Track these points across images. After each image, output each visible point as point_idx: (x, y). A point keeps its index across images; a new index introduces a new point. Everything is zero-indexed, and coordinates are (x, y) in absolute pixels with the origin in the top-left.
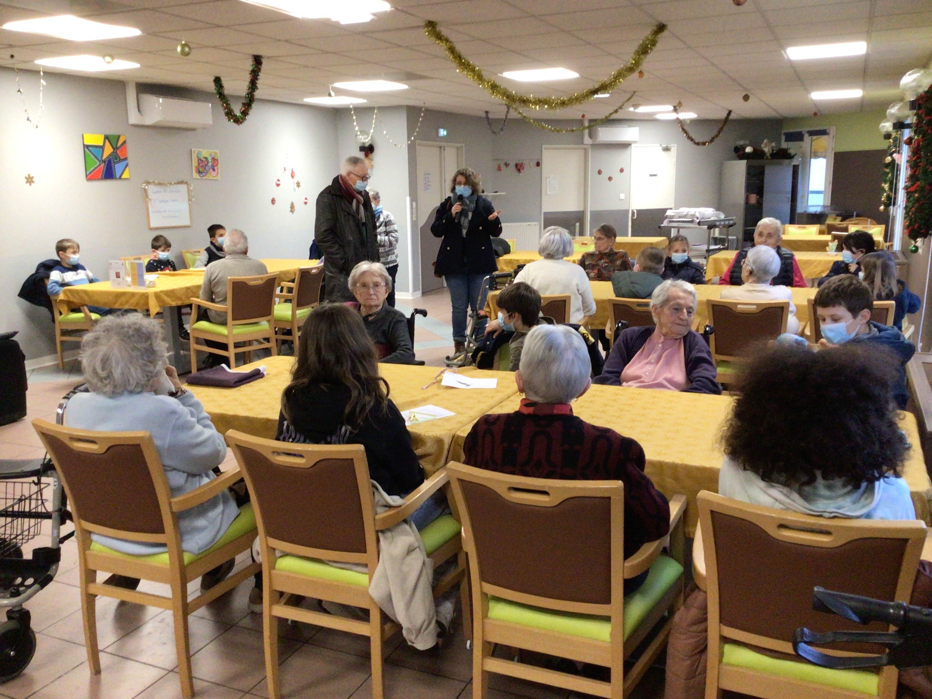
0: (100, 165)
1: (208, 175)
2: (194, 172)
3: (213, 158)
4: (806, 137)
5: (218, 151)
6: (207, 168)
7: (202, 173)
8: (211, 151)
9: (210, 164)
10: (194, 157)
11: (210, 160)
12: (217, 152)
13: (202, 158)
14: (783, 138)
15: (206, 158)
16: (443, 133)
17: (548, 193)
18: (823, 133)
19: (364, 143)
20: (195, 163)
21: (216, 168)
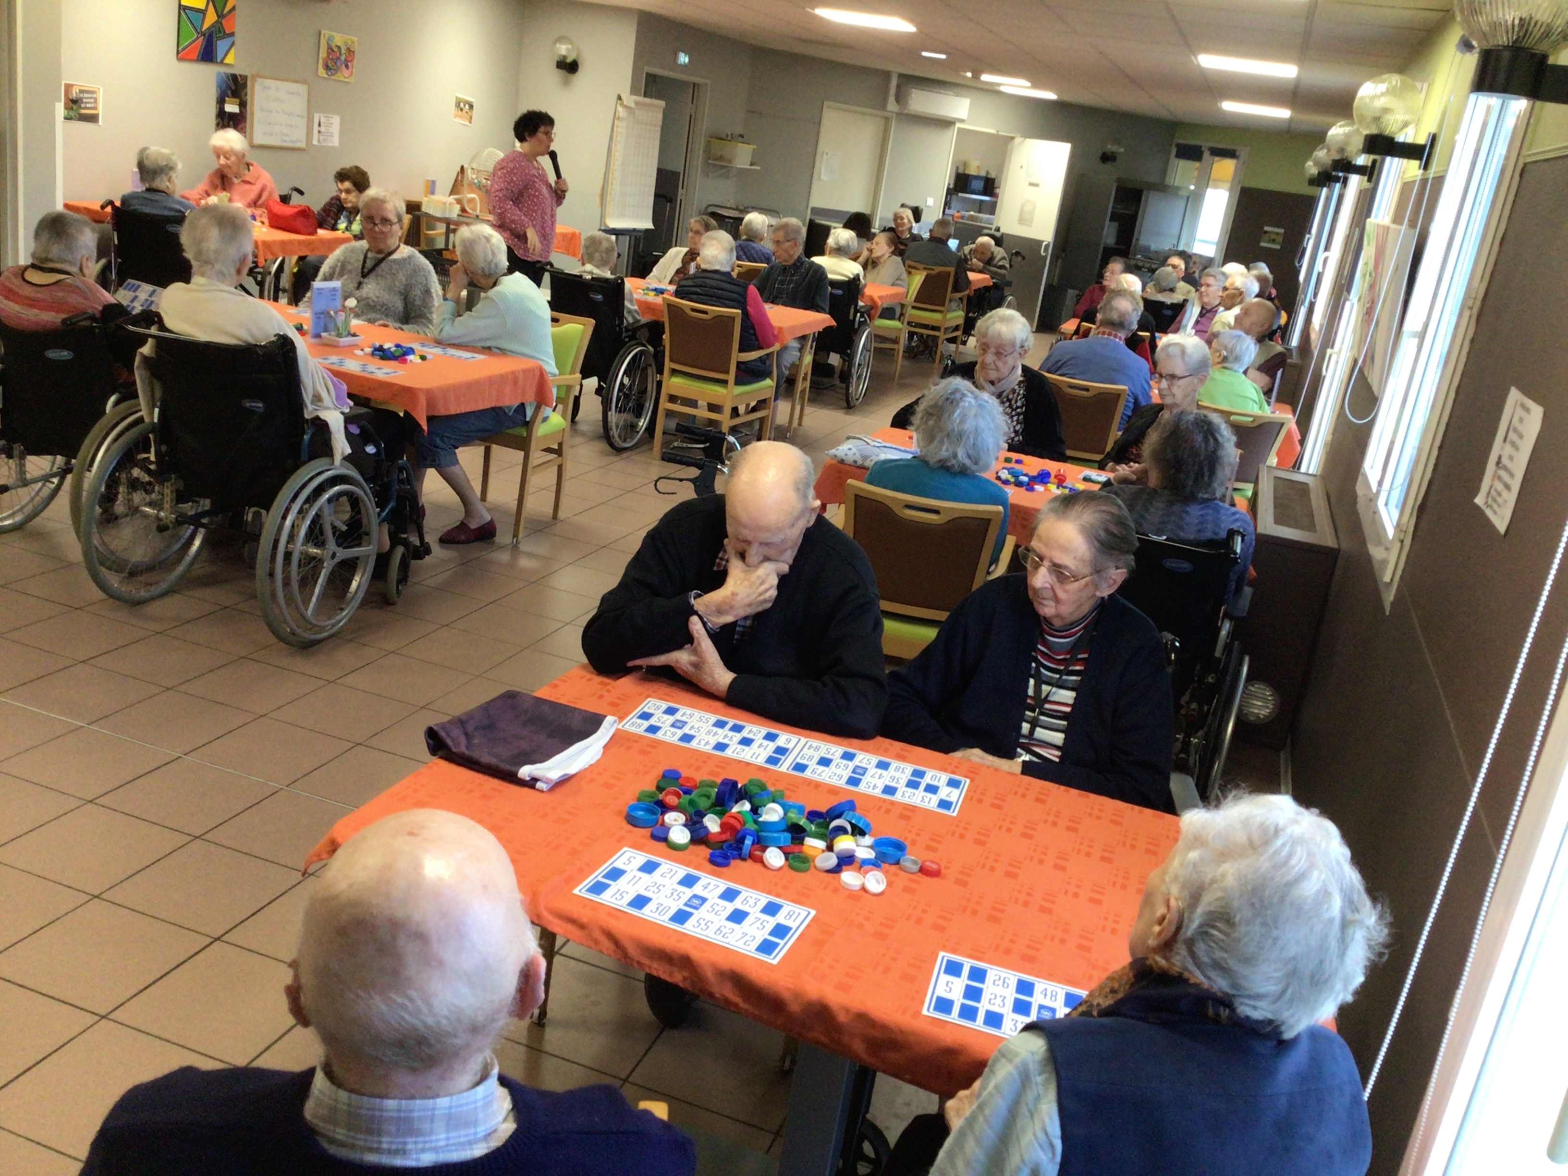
0: (197, 38)
1: (339, 74)
2: (321, 67)
3: (348, 49)
4: (1206, 154)
6: (338, 63)
7: (331, 69)
8: (347, 37)
9: (343, 58)
10: (323, 42)
11: (344, 52)
12: (355, 40)
13: (333, 46)
14: (1174, 151)
15: (339, 47)
16: (683, 59)
17: (822, 176)
18: (1231, 154)
19: (565, 57)
20: (323, 54)
21: (349, 65)
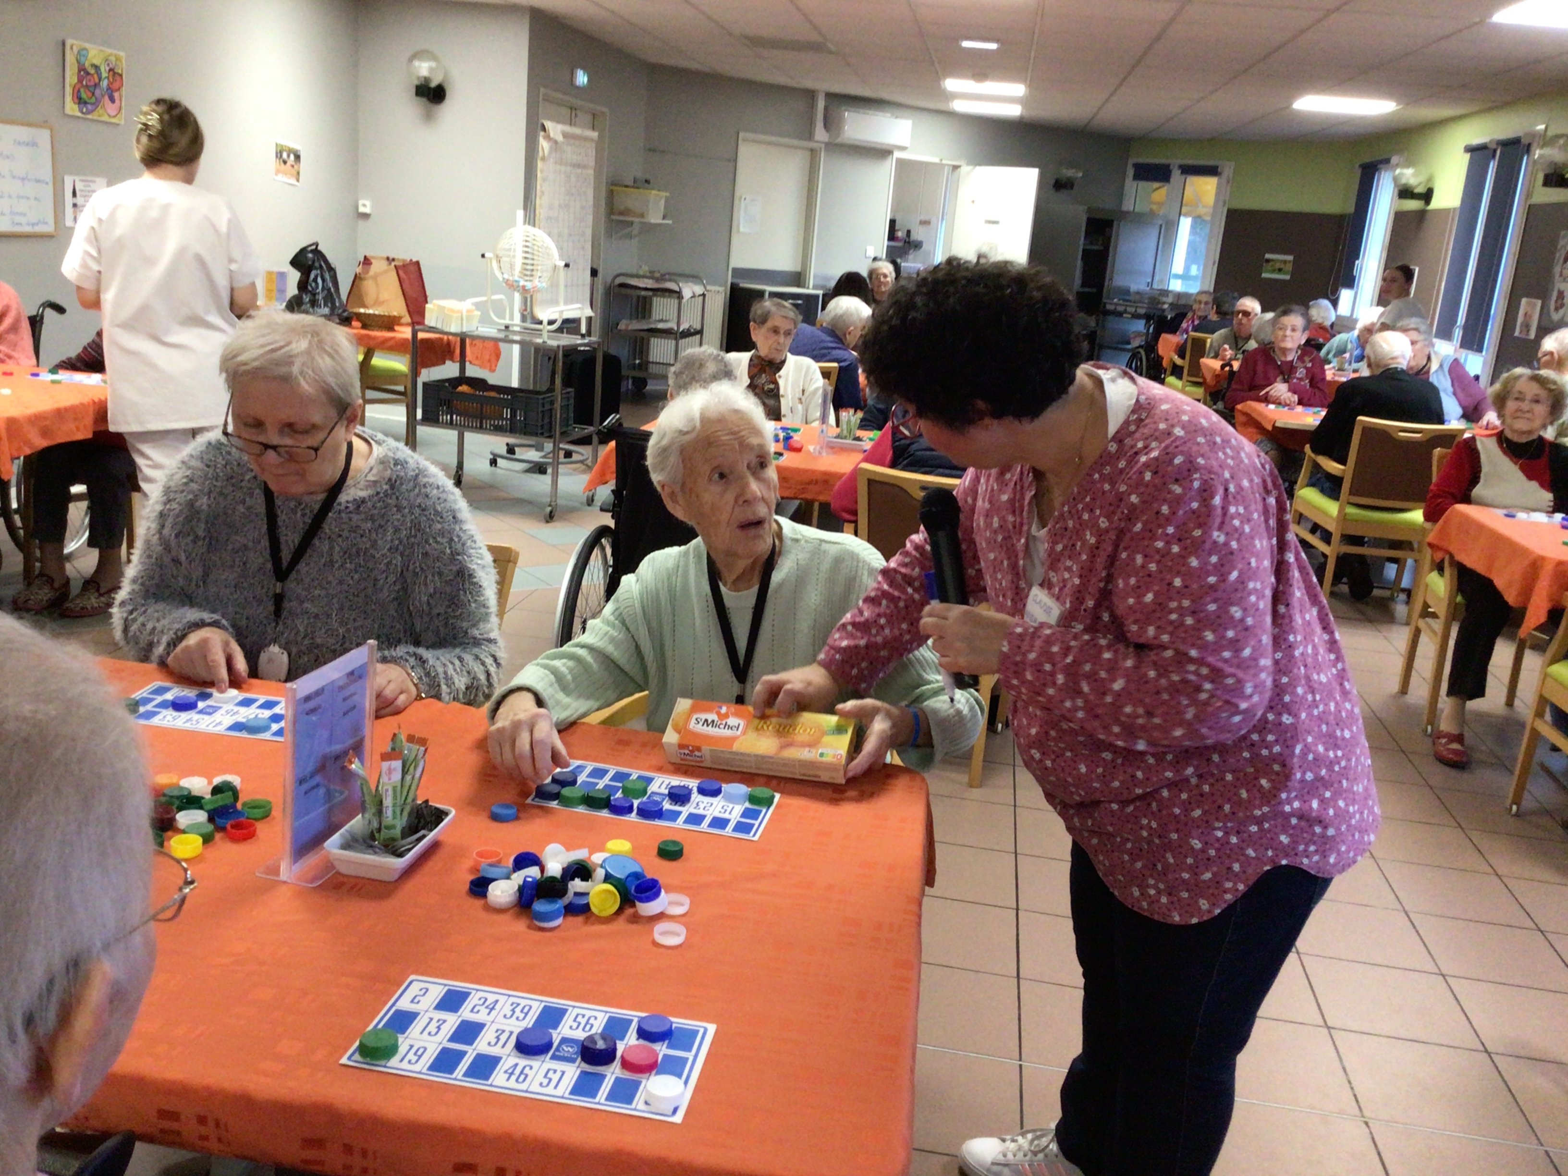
1: (100, 110)
2: (69, 98)
3: (112, 71)
4: (1176, 174)
5: (122, 54)
6: (98, 92)
7: (86, 103)
8: (109, 51)
9: (105, 83)
10: (70, 59)
11: (104, 75)
12: (121, 56)
13: (87, 64)
14: (1131, 172)
15: (96, 67)
16: (582, 78)
17: (742, 229)
18: (1211, 171)
19: (427, 80)
20: (71, 78)
21: (116, 95)
